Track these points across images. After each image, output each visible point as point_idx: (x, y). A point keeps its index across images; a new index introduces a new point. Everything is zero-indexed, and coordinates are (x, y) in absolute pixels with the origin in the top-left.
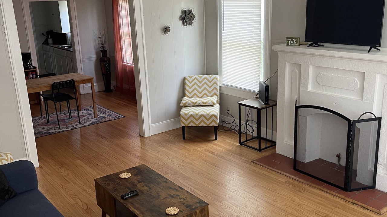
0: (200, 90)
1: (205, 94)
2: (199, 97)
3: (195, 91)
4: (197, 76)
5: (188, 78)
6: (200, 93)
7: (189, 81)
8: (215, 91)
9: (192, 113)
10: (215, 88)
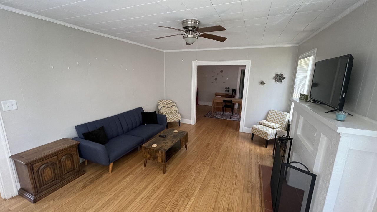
0: (275, 119)
1: (277, 122)
2: (273, 123)
3: (272, 119)
4: (277, 111)
5: (271, 111)
6: (275, 120)
7: (271, 112)
8: (283, 122)
9: (257, 128)
10: (284, 120)
